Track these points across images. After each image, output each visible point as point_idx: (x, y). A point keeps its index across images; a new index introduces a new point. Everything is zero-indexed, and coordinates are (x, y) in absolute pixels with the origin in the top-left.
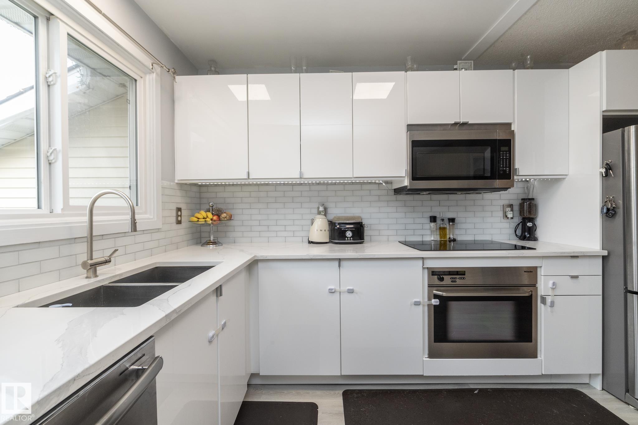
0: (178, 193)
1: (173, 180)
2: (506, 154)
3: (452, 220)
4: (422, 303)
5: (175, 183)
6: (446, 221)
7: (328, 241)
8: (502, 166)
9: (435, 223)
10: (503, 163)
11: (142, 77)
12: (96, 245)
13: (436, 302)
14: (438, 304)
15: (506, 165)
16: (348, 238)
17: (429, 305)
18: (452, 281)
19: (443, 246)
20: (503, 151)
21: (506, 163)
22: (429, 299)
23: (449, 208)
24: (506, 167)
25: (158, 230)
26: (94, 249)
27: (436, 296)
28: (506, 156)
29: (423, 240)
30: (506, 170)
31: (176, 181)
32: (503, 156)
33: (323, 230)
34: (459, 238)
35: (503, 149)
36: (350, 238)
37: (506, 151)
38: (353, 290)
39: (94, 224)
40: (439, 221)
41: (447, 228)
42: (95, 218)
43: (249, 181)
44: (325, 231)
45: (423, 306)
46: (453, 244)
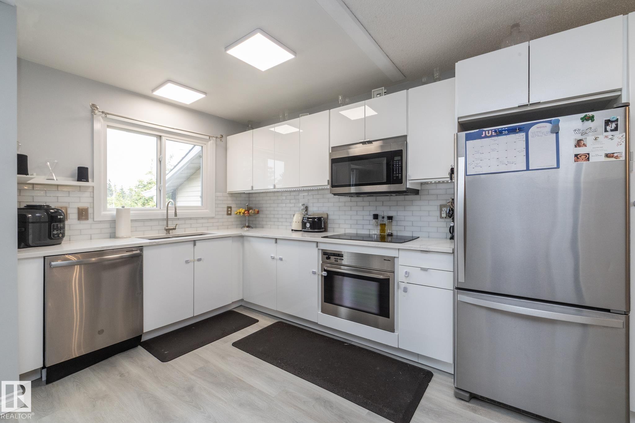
0: (229, 198)
1: (226, 192)
2: (399, 162)
3: (390, 218)
4: (317, 273)
5: (226, 194)
6: (386, 219)
7: (301, 229)
8: (395, 173)
9: (377, 220)
10: (396, 170)
11: (205, 144)
12: (170, 222)
13: (325, 274)
14: (326, 275)
15: (399, 172)
16: (307, 228)
17: (322, 275)
18: (335, 261)
19: (383, 238)
20: (396, 161)
21: (399, 170)
22: (322, 271)
23: (391, 208)
24: (399, 174)
25: (213, 218)
26: (168, 224)
27: (325, 270)
28: (399, 164)
29: (370, 233)
30: (399, 176)
31: (227, 193)
32: (396, 165)
33: (297, 222)
34: (395, 233)
35: (396, 158)
36: (309, 228)
37: (399, 160)
38: (282, 258)
39: (168, 213)
40: (380, 218)
41: (386, 225)
42: (169, 211)
43: (253, 191)
44: (298, 222)
45: (319, 275)
46: (391, 238)
